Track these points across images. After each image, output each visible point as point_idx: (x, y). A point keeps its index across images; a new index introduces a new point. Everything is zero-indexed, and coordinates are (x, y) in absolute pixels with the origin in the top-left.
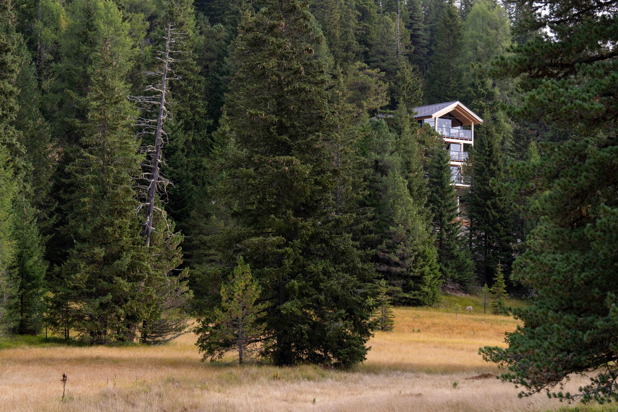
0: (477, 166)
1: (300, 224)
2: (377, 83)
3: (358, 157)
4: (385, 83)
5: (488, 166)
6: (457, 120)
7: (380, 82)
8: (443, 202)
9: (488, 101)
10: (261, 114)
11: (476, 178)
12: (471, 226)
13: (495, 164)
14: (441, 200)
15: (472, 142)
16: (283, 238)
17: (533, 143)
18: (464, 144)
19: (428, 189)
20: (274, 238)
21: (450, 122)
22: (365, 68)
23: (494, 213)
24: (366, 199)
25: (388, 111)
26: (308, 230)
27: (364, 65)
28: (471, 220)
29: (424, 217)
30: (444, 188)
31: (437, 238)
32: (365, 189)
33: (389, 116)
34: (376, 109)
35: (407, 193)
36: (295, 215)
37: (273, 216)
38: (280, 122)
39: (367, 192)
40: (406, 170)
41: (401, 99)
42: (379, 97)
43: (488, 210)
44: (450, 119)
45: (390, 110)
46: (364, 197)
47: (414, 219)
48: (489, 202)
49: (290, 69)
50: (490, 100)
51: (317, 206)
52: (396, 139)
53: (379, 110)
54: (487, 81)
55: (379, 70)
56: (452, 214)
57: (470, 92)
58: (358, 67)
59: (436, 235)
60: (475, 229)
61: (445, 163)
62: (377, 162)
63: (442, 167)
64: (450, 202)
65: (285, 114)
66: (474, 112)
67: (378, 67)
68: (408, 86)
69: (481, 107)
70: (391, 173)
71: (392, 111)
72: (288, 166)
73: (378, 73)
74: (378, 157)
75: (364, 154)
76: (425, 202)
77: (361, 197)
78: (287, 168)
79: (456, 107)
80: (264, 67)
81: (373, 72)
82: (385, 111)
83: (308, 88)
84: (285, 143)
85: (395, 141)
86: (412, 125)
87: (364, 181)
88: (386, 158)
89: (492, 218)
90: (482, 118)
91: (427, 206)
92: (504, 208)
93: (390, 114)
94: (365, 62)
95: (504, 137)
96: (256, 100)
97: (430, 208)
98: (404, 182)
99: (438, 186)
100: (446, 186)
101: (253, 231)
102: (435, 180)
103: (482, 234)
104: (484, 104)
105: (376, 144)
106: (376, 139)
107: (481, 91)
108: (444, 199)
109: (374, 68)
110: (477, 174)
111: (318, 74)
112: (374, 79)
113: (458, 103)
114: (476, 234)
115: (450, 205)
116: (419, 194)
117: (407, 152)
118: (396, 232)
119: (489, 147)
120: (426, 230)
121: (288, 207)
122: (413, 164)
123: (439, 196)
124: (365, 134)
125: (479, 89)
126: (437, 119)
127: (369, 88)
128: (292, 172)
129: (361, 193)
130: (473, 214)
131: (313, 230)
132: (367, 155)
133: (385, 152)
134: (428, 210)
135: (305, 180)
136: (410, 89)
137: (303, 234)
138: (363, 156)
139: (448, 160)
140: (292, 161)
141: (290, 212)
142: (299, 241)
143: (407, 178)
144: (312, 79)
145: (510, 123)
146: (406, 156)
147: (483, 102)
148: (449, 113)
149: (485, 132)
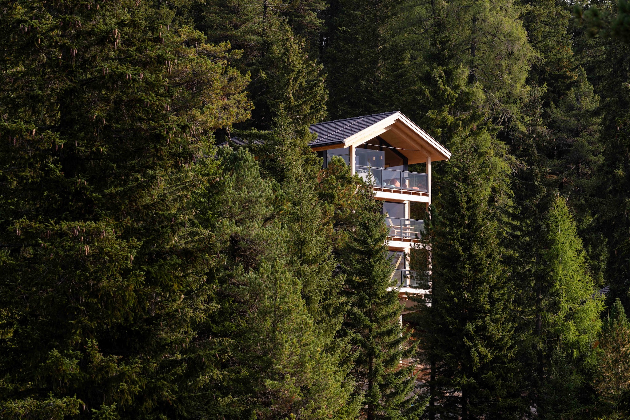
0: (443, 249)
1: (115, 369)
2: (226, 72)
3: (194, 230)
4: (244, 73)
5: (467, 248)
6: (396, 151)
7: (233, 72)
8: (374, 326)
9: (458, 113)
10: (27, 130)
11: (442, 275)
12: (433, 377)
13: (482, 244)
14: (371, 321)
15: (428, 200)
16: (80, 401)
17: (561, 201)
18: (412, 203)
19: (343, 299)
20: (59, 402)
21: (382, 156)
22: (199, 41)
23: (482, 349)
24: (214, 322)
25: (254, 131)
26: (134, 382)
27: (197, 34)
28: (433, 364)
29: (335, 358)
30: (375, 295)
31: (365, 403)
32: (210, 300)
33: (257, 142)
34: (224, 129)
35: (301, 308)
36: (105, 349)
37: (56, 353)
38: (69, 147)
39: (215, 306)
40: (295, 258)
41: (282, 106)
42: (231, 102)
43: (469, 343)
44: (381, 149)
45: (259, 129)
46: (209, 317)
47: (318, 363)
48: (470, 326)
49: (90, 33)
50: (465, 109)
51: (149, 330)
52: (274, 190)
53: (230, 130)
54: (459, 71)
55: (229, 46)
56: (392, 351)
57: (421, 92)
58: (184, 37)
59: (362, 398)
60: (441, 384)
61: (377, 241)
62: (234, 239)
63: (371, 250)
64: (389, 326)
65: (80, 130)
66: (433, 134)
67: (226, 38)
68: (296, 79)
69: (443, 125)
70: (266, 265)
71: (262, 132)
72: (88, 243)
73: (229, 51)
74: (237, 229)
75: (206, 223)
76: (339, 327)
77: (203, 316)
78: (87, 248)
79: (393, 125)
80: (33, 29)
81: (218, 49)
82: (248, 132)
83: (130, 73)
84: (79, 194)
85: (273, 196)
86: (307, 161)
87: (209, 282)
88: (254, 232)
89: (477, 359)
90: (448, 148)
91: (342, 334)
92: (503, 338)
93: (259, 137)
94: (197, 27)
95: (494, 190)
96: (13, 100)
97: (348, 339)
98: (295, 284)
99: (362, 293)
100: (380, 293)
101: (10, 387)
102: (356, 279)
103: (456, 394)
104: (451, 119)
105: (234, 202)
106: (231, 191)
107: (445, 91)
108: (377, 321)
109: (216, 41)
110: (444, 267)
111: (150, 43)
112: (220, 64)
113: (397, 115)
114: (442, 396)
115: (389, 332)
116: (326, 308)
117: (298, 219)
118: (278, 391)
119: (468, 209)
120: (342, 386)
121: (87, 332)
122: (312, 245)
123: (365, 313)
124: (209, 181)
125: (442, 86)
126: (354, 150)
127: (209, 83)
128: (98, 256)
129: (202, 307)
130: (436, 351)
131: (144, 382)
132: (214, 226)
133: (252, 218)
134: (344, 344)
135: (125, 273)
136: (301, 84)
137: (122, 391)
138: (206, 227)
139: (383, 237)
140: (98, 233)
141: (93, 343)
142: (113, 406)
143: (299, 274)
144: (136, 55)
145: (506, 159)
146: (296, 226)
147: (450, 114)
148: (378, 138)
149: (461, 178)
